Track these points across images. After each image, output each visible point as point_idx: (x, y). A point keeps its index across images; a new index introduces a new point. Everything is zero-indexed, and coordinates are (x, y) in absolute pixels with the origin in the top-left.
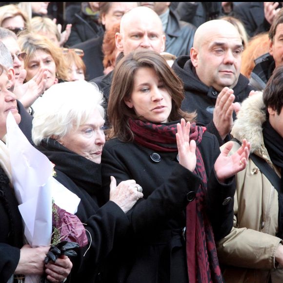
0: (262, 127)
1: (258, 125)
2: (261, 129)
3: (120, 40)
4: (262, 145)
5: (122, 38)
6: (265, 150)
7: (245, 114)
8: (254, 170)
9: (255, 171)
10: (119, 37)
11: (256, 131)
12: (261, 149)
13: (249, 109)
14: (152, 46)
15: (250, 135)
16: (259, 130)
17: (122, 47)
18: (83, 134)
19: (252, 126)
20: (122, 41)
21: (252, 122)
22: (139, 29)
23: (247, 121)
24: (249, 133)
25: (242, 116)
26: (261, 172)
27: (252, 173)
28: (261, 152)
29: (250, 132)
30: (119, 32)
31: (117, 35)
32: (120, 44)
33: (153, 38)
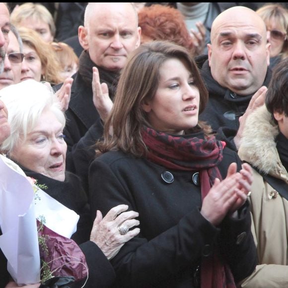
0: (275, 141)
1: (270, 140)
2: (275, 144)
3: (84, 36)
4: (278, 163)
5: (87, 33)
6: (282, 168)
7: (252, 129)
8: (271, 193)
9: (273, 195)
10: (83, 31)
11: (269, 146)
12: (277, 168)
13: (256, 123)
14: (124, 47)
15: (261, 152)
16: (272, 145)
17: (87, 45)
18: (33, 144)
19: (264, 141)
20: (87, 37)
21: (262, 137)
22: (109, 26)
23: (255, 137)
24: (260, 150)
25: (248, 132)
26: (282, 196)
27: (270, 197)
28: (279, 171)
29: (262, 148)
30: (83, 25)
31: (80, 29)
32: (85, 41)
33: (125, 37)
